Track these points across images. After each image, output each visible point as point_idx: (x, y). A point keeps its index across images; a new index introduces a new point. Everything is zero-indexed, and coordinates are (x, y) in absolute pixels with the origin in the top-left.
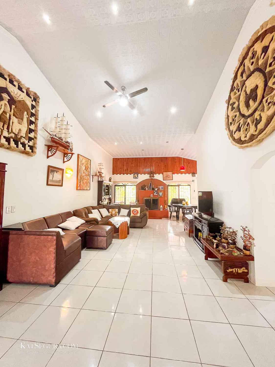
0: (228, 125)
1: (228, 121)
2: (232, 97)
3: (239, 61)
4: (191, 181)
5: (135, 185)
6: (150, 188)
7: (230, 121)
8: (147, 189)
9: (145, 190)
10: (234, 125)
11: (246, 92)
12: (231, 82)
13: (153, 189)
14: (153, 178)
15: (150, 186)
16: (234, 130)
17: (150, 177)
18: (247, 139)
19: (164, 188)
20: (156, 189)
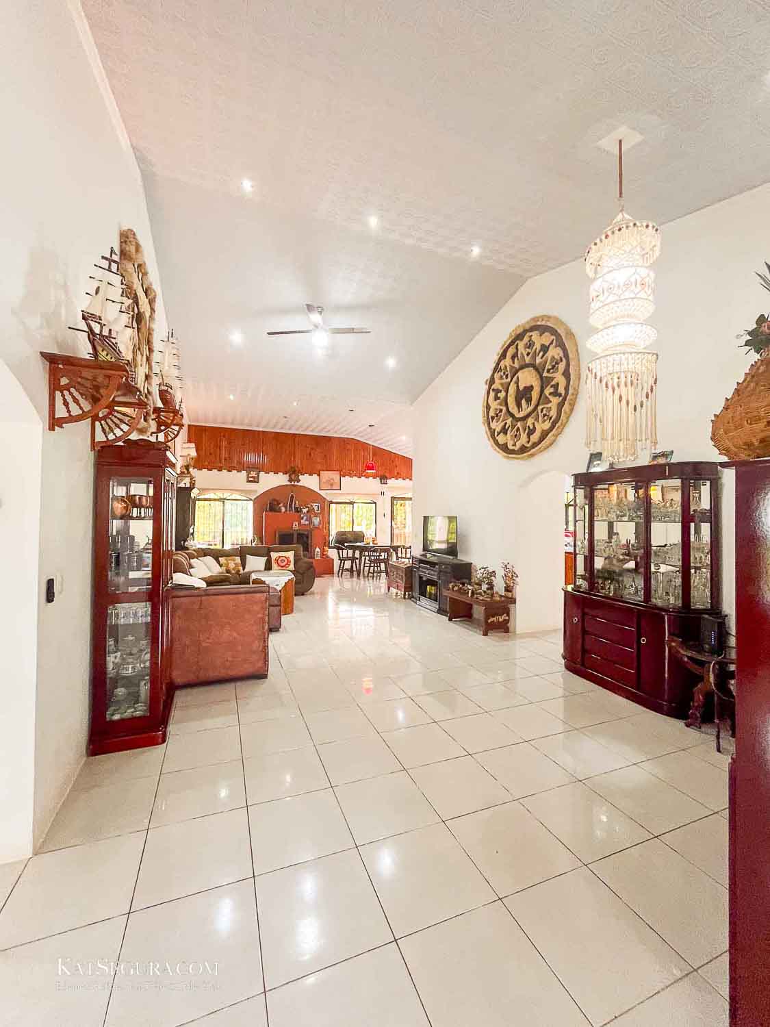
0: (488, 420)
1: (488, 413)
2: (497, 381)
3: (511, 336)
4: (378, 494)
5: (251, 500)
6: (291, 505)
7: (492, 413)
8: (283, 509)
9: (280, 511)
10: (497, 422)
11: (518, 386)
12: (496, 358)
13: (298, 510)
14: (296, 483)
15: (291, 501)
16: (498, 429)
17: (289, 481)
18: (516, 448)
19: (323, 509)
20: (305, 510)
